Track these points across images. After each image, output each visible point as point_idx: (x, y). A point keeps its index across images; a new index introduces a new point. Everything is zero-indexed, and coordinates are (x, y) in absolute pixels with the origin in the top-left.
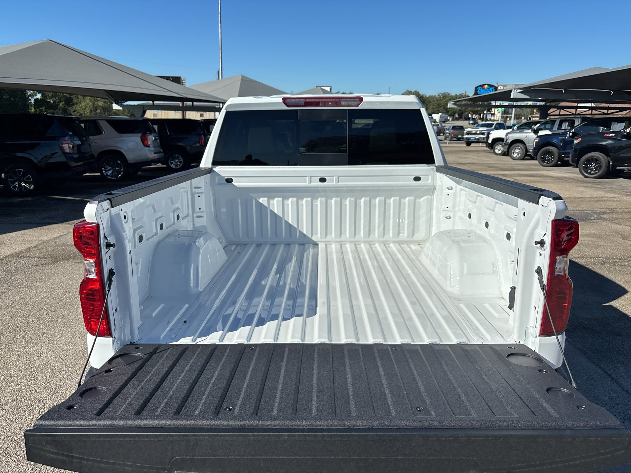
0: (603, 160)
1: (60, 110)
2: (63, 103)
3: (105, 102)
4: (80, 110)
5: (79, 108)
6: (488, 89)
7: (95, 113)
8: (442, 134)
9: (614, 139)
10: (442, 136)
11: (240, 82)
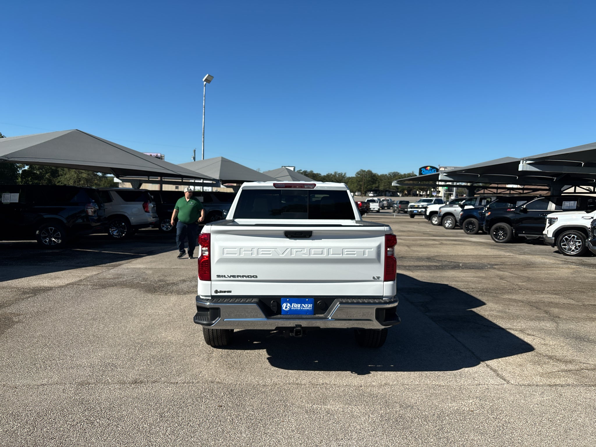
0: (508, 228)
1: (45, 181)
2: (49, 174)
3: (89, 174)
4: (64, 181)
5: (64, 179)
6: (430, 170)
7: (78, 184)
8: (392, 208)
9: (515, 213)
10: (391, 209)
11: (220, 162)
